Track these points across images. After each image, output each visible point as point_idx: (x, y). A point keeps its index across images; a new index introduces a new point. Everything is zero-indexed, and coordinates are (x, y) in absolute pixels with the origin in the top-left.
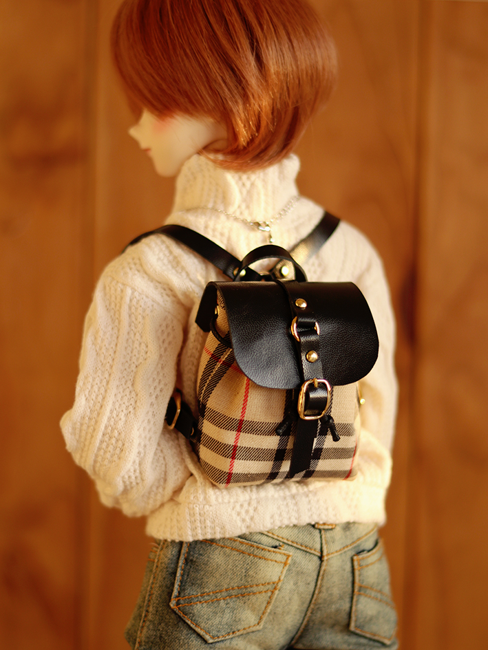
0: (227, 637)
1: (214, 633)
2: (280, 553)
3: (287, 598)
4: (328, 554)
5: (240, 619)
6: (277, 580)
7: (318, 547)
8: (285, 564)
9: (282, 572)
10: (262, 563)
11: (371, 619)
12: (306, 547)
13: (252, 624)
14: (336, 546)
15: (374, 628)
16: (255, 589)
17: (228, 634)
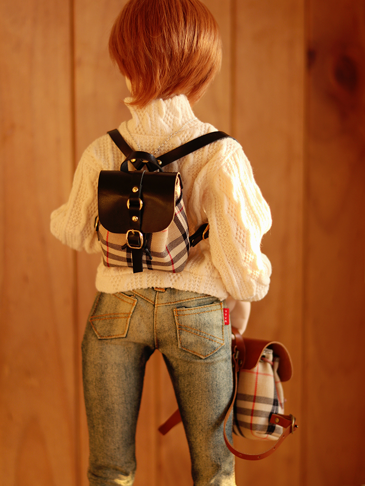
0: (108, 338)
1: (102, 334)
2: (131, 299)
3: (137, 323)
4: (158, 304)
5: (114, 330)
6: (129, 312)
7: (153, 299)
8: (133, 305)
9: (131, 309)
10: (122, 303)
11: (191, 344)
12: (147, 299)
13: (121, 333)
14: (163, 301)
15: (194, 349)
16: (120, 315)
17: (109, 336)
